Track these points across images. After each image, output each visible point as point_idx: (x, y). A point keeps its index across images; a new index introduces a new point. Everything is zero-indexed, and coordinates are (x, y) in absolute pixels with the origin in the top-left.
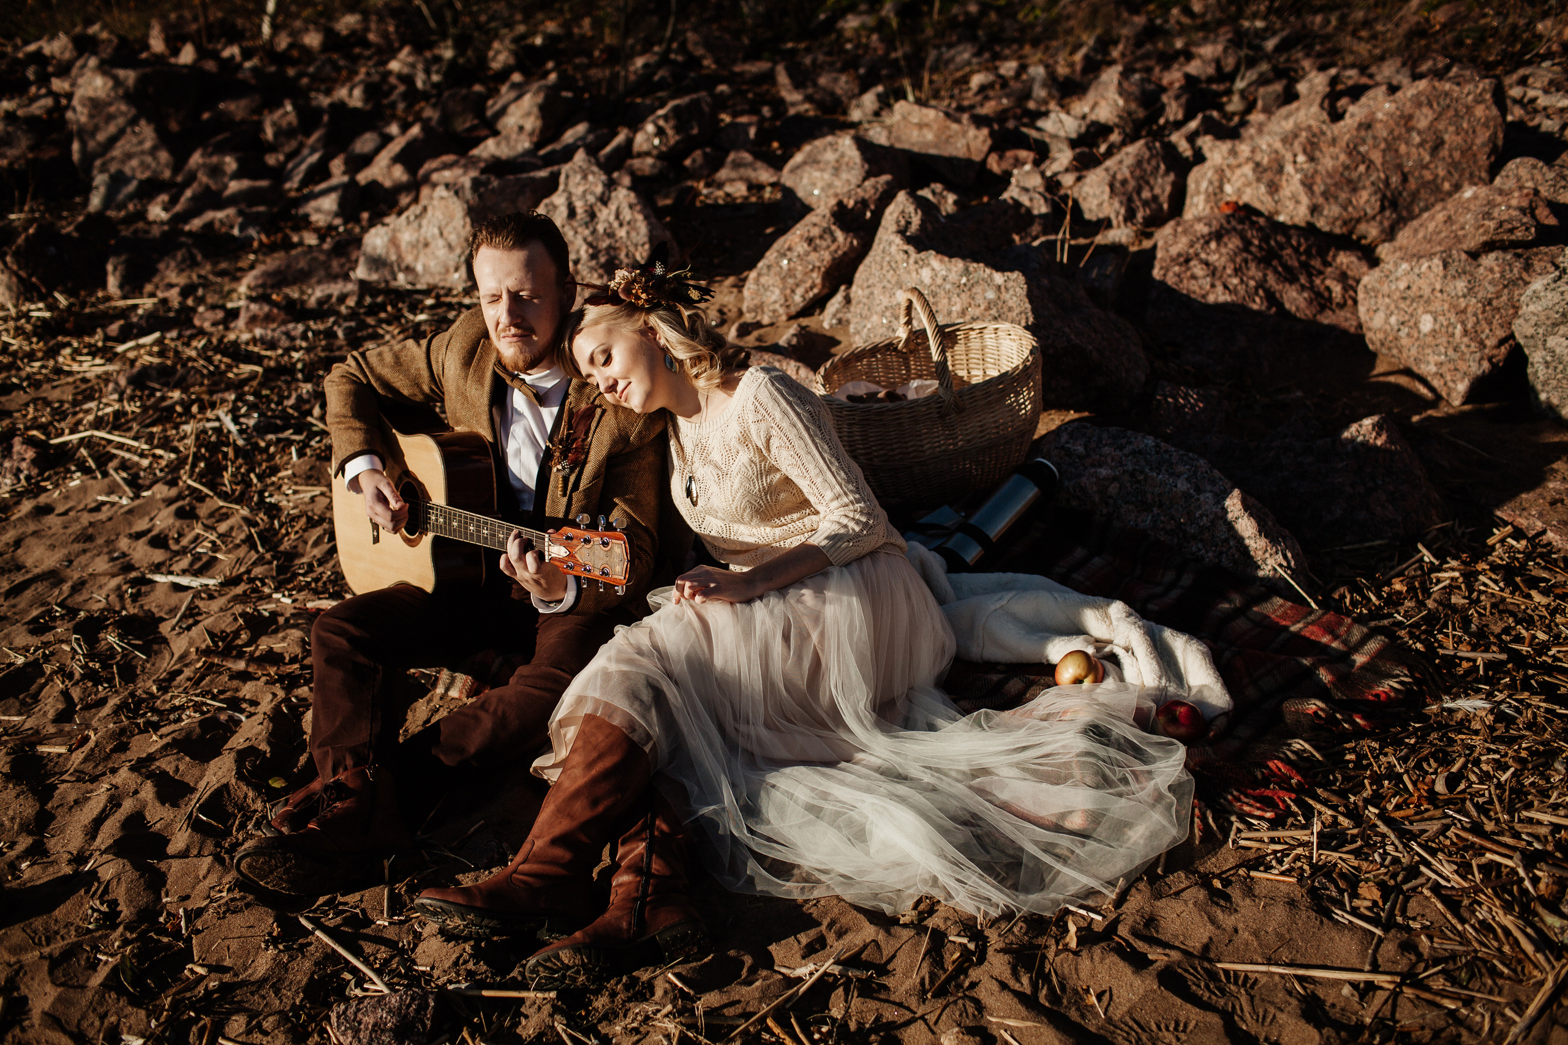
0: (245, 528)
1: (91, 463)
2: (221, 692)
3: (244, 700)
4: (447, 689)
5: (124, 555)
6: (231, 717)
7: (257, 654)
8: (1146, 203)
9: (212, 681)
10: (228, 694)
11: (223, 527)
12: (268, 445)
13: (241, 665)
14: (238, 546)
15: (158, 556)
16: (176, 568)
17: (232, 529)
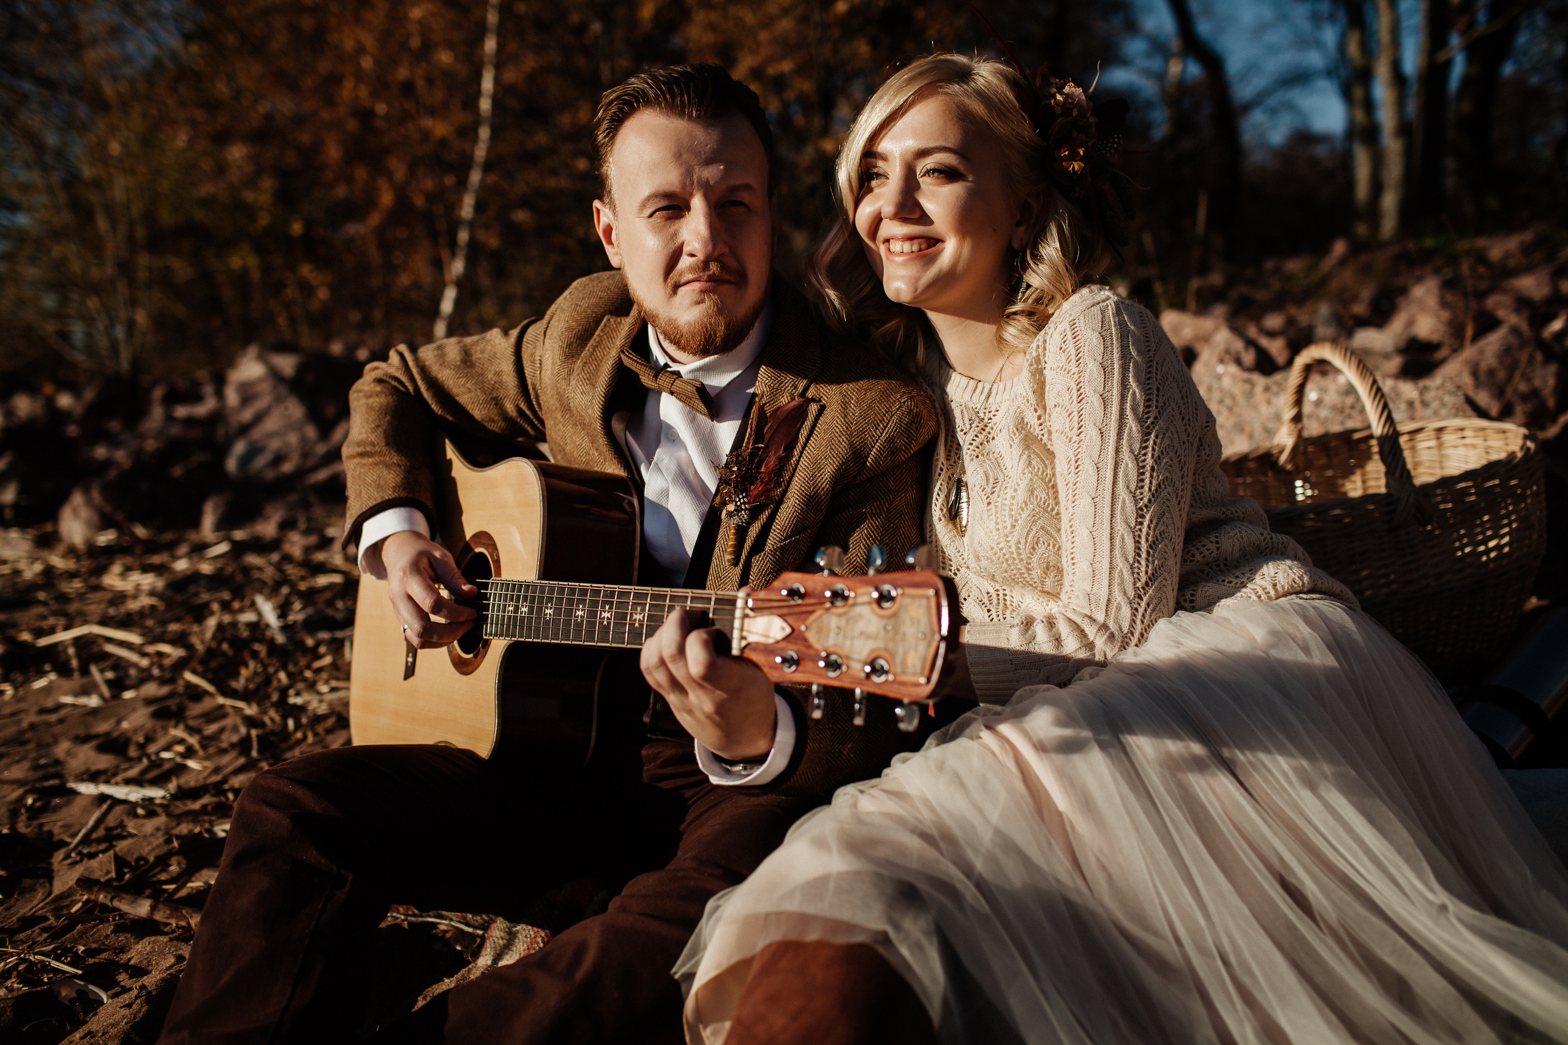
0: (243, 730)
1: (75, 663)
2: (90, 952)
3: (126, 967)
4: (498, 957)
5: (57, 762)
6: (83, 994)
7: (183, 893)
8: (1524, 398)
9: (82, 934)
10: (104, 955)
11: (211, 729)
12: (318, 643)
13: (142, 908)
14: (223, 751)
15: (104, 761)
16: (119, 778)
17: (222, 730)
